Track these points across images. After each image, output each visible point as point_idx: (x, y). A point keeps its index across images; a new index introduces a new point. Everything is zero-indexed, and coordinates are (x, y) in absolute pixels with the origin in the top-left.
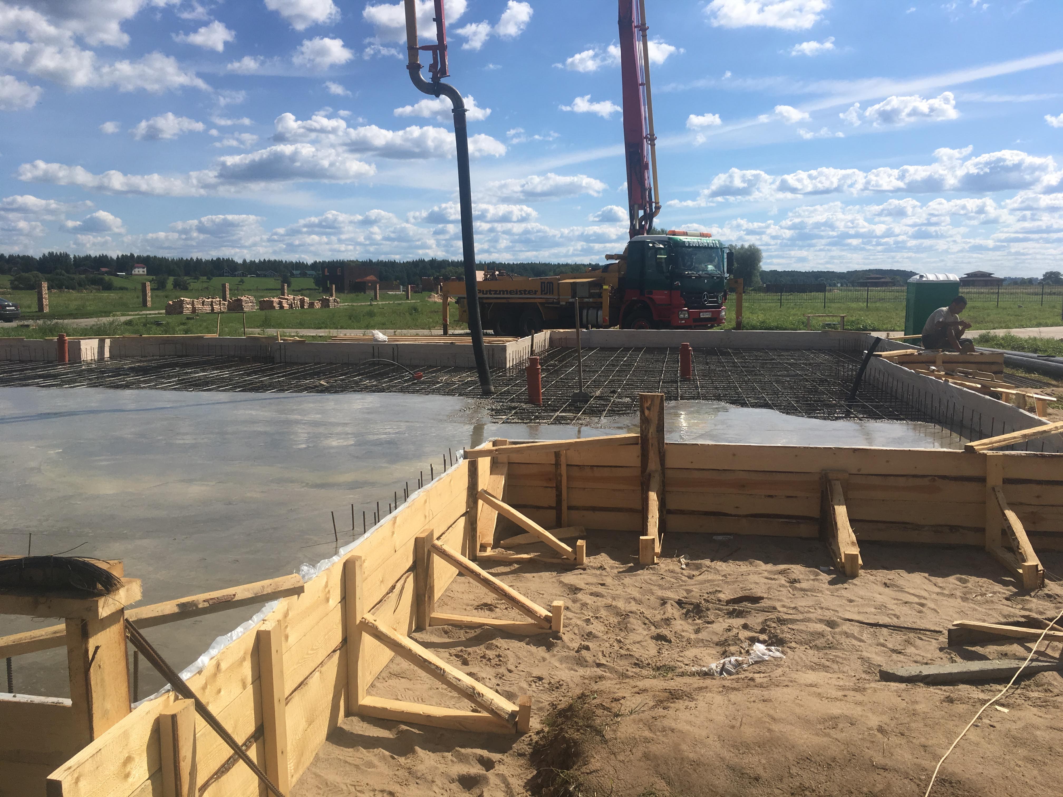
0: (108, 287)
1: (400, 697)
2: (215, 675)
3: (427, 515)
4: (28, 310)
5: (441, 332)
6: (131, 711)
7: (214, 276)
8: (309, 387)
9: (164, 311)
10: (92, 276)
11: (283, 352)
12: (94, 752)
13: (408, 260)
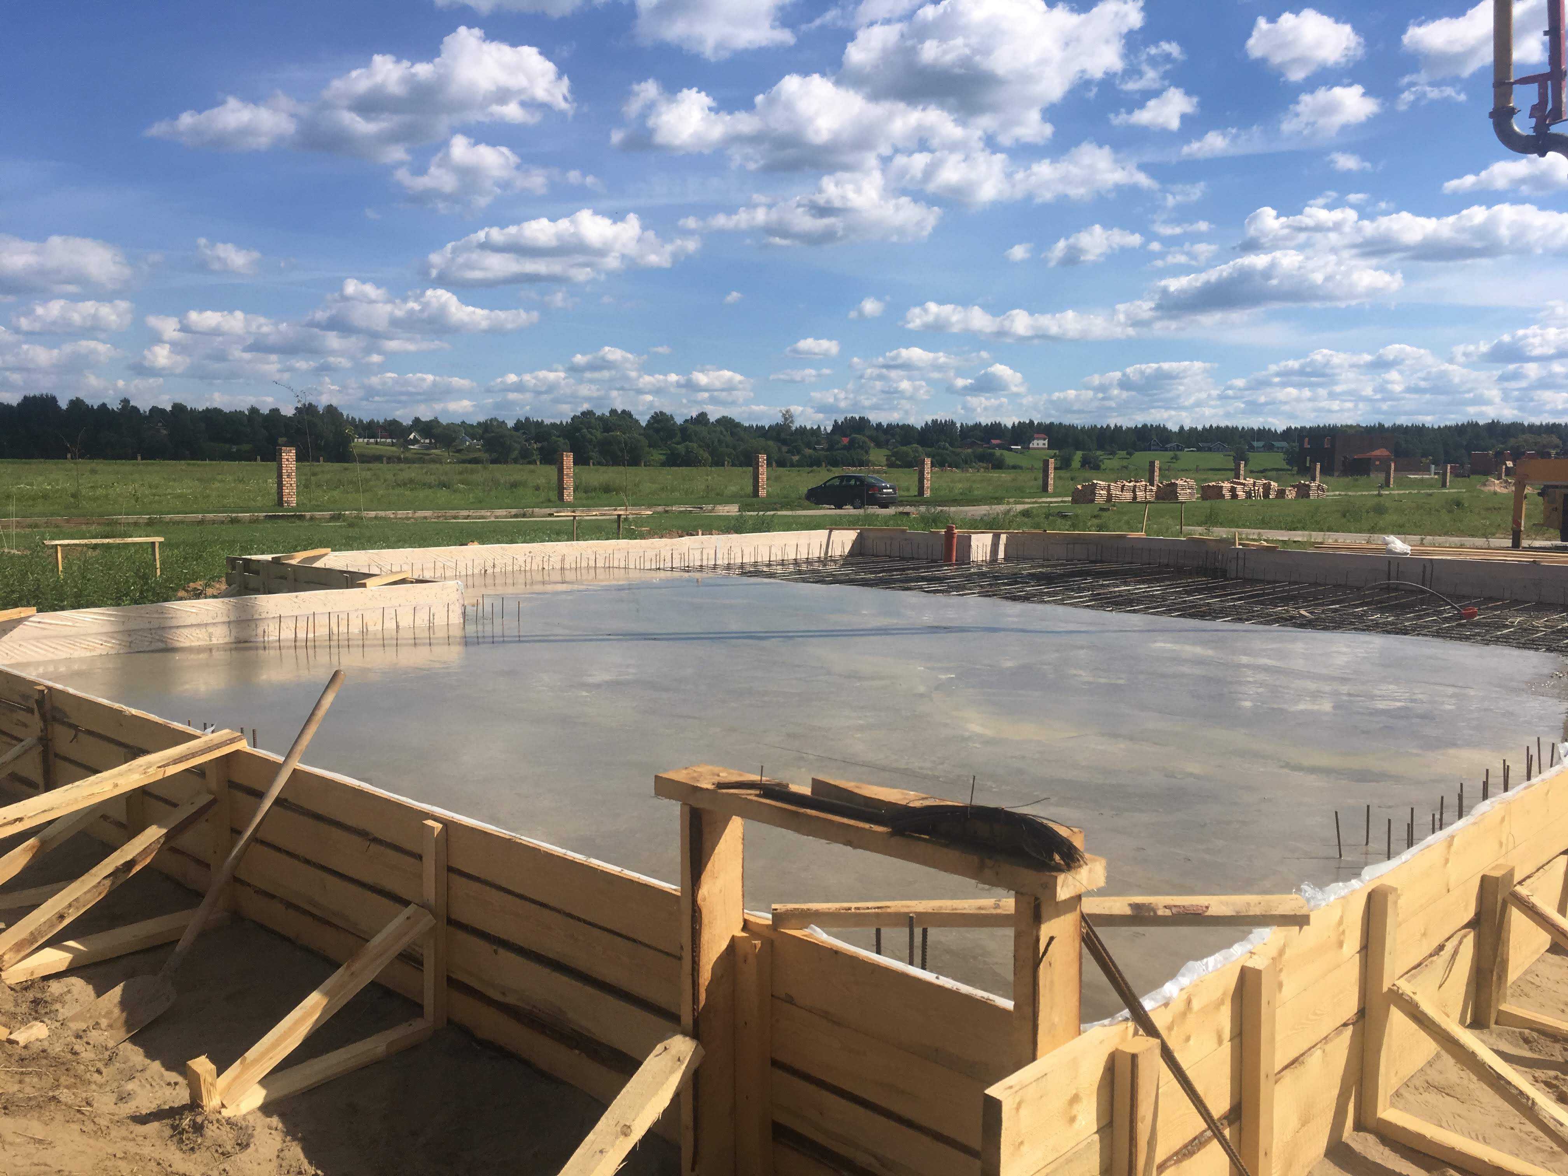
0: (999, 465)
1: (1444, 1124)
2: (1184, 1015)
3: (1504, 841)
4: (906, 494)
5: (1509, 543)
6: (1080, 1034)
7: (1136, 451)
8: (1282, 618)
9: (1070, 499)
10: (981, 450)
11: (1241, 562)
12: (1040, 1076)
13: (1448, 423)
